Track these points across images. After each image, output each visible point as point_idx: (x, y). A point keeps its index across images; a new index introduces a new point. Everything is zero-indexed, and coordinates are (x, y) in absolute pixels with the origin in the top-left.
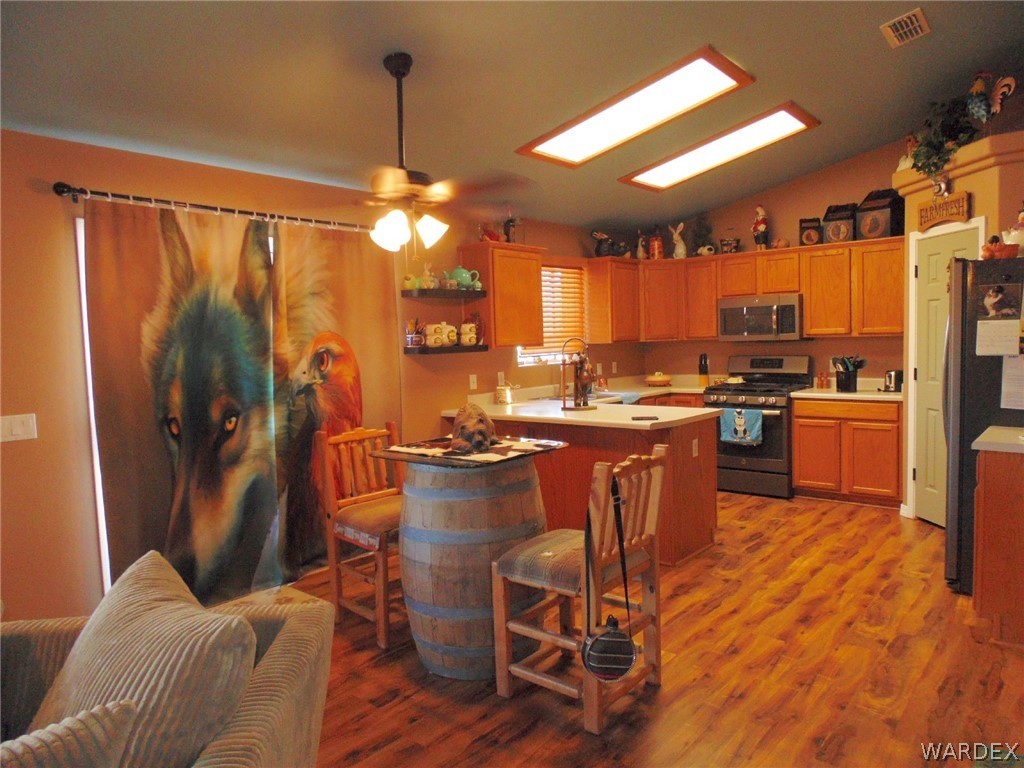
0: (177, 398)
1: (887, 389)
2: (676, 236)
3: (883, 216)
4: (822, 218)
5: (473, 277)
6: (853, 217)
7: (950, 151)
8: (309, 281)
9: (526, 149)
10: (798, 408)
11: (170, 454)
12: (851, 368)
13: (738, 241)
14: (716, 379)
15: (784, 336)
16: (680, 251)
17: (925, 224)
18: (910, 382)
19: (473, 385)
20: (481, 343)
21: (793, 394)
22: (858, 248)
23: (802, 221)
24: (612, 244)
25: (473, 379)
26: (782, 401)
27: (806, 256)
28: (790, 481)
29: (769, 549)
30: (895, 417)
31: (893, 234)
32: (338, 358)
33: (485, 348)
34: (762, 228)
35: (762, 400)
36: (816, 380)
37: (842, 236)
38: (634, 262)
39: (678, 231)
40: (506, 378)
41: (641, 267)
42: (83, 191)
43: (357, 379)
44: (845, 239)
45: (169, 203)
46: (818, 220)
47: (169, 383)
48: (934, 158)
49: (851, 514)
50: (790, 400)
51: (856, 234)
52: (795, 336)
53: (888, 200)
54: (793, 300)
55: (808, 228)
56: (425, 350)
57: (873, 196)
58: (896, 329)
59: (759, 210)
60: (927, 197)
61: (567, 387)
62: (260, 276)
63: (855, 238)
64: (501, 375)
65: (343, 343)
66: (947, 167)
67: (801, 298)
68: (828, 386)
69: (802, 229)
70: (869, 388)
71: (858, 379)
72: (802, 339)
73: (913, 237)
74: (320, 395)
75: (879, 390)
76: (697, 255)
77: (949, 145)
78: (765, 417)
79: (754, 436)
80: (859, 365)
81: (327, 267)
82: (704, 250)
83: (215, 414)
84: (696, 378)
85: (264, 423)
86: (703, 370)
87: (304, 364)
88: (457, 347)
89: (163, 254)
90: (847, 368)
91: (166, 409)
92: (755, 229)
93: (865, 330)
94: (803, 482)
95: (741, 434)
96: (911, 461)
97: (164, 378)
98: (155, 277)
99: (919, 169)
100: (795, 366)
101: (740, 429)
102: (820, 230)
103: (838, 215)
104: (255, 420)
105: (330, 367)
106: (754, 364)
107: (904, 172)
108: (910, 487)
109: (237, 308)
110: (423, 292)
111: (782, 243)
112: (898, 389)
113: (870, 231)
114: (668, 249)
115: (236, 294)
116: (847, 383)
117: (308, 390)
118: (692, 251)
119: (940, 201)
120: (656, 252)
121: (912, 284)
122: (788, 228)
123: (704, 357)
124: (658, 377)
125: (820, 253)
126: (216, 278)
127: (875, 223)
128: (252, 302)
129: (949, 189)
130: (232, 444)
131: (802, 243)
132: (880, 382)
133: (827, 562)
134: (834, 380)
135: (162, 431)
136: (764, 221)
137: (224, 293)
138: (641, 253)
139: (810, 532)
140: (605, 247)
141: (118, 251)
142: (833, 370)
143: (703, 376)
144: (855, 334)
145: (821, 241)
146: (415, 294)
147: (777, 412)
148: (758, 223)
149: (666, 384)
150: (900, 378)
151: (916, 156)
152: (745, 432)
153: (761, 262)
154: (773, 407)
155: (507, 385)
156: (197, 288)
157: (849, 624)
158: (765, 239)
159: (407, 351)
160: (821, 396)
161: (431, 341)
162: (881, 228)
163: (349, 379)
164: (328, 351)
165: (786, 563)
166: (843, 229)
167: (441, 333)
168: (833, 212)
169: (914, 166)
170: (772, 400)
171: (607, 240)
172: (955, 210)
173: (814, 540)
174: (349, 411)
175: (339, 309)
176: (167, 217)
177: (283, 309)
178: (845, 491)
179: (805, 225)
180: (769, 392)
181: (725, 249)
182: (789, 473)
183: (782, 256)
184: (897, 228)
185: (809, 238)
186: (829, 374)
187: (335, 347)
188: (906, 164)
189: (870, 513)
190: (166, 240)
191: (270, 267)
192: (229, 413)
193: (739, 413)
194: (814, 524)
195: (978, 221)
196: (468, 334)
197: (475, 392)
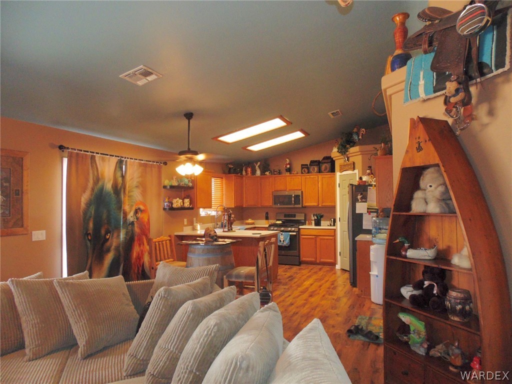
0: (91, 225)
1: (331, 225)
2: (257, 167)
3: (328, 166)
4: (309, 164)
5: (189, 181)
6: (319, 165)
7: (348, 148)
8: (135, 183)
9: (216, 138)
10: (302, 232)
12: (319, 218)
13: (280, 170)
14: (272, 221)
15: (296, 206)
16: (258, 173)
17: (341, 170)
18: (338, 223)
19: (186, 223)
20: (191, 207)
21: (300, 227)
22: (320, 176)
23: (302, 165)
24: (235, 169)
25: (185, 220)
26: (297, 229)
27: (304, 177)
28: (300, 259)
29: (296, 280)
30: (333, 235)
31: (332, 172)
32: (142, 211)
33: (192, 209)
34: (288, 166)
35: (289, 229)
36: (307, 222)
37: (315, 171)
38: (242, 177)
39: (258, 165)
40: (196, 220)
41: (244, 178)
42: (68, 148)
43: (149, 220)
44: (316, 173)
45: (94, 153)
46: (307, 165)
47: (89, 220)
48: (343, 150)
49: (320, 269)
50: (299, 229)
51: (320, 171)
52: (300, 206)
53: (330, 160)
54: (299, 193)
55: (304, 168)
56: (172, 209)
57: (325, 158)
58: (333, 204)
59: (287, 160)
60: (342, 161)
61: (217, 224)
62: (120, 180)
63: (319, 173)
64: (195, 219)
65: (145, 205)
66: (347, 153)
67: (302, 192)
68: (311, 224)
69: (302, 168)
70: (325, 225)
71: (322, 222)
72: (302, 207)
73: (338, 174)
74: (136, 225)
75: (328, 225)
76: (265, 175)
77: (348, 146)
78: (291, 235)
79: (287, 242)
80: (322, 216)
81: (141, 177)
82: (267, 173)
83: (103, 232)
84: (265, 221)
85: (119, 236)
86: (267, 218)
87: (132, 214)
88: (182, 208)
89: (91, 171)
90: (317, 218)
91: (87, 230)
92: (286, 167)
93: (324, 204)
94: (304, 259)
95: (282, 242)
96: (339, 250)
97: (87, 218)
98: (87, 180)
99: (339, 153)
100: (299, 217)
101: (281, 240)
102: (308, 169)
103: (314, 164)
104: (115, 235)
105: (139, 215)
106: (285, 216)
107: (335, 152)
108: (339, 258)
109: (112, 192)
110: (172, 187)
111: (295, 172)
112: (334, 225)
113: (324, 170)
114: (254, 172)
115: (112, 187)
116: (318, 223)
117: (132, 223)
118: (263, 173)
119: (345, 163)
120: (249, 173)
121: (338, 189)
122: (297, 168)
123: (267, 213)
124: (250, 221)
125: (308, 177)
126: (106, 181)
127: (326, 168)
128: (118, 190)
129: (348, 160)
130: (108, 244)
131: (302, 173)
132: (328, 223)
133: (315, 282)
134: (313, 222)
135: (85, 238)
136: (289, 164)
137: (109, 186)
138: (244, 173)
139: (308, 274)
140: (232, 170)
141: (77, 171)
142: (313, 218)
143: (267, 221)
144: (320, 206)
145: (308, 173)
146: (168, 187)
147: (295, 233)
148: (287, 164)
149: (253, 224)
150: (335, 221)
151: (338, 148)
152: (284, 241)
153: (288, 179)
154: (293, 231)
155: (197, 223)
156: (100, 183)
157: (324, 296)
158: (289, 170)
159: (164, 209)
160: (309, 228)
161: (175, 206)
162: (328, 169)
163: (146, 220)
164: (139, 209)
165: (302, 283)
166: (316, 169)
167: (177, 203)
168: (313, 162)
169: (338, 151)
170: (293, 229)
171: (233, 168)
172: (350, 167)
173: (309, 277)
174: (145, 231)
175: (144, 193)
176: (93, 158)
177: (127, 192)
178: (318, 262)
179: (303, 166)
180: (291, 226)
181: (275, 173)
182: (299, 256)
183: (294, 177)
184: (333, 170)
185: (304, 171)
186: (312, 220)
187: (142, 207)
188: (335, 150)
189: (327, 268)
190: (92, 166)
191: (123, 177)
192: (107, 232)
193: (282, 234)
194: (309, 272)
195: (356, 171)
196: (187, 203)
197: (186, 226)
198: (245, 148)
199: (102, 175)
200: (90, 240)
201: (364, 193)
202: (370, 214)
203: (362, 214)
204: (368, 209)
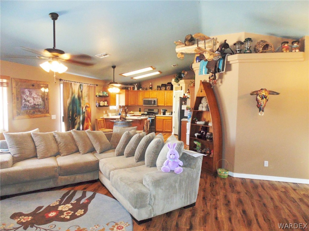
0: (71, 113)
1: (170, 115)
2: (135, 86)
4: (161, 86)
5: (107, 93)
6: (165, 86)
7: (179, 80)
8: (86, 95)
9: (121, 74)
10: (157, 118)
11: (69, 122)
13: (147, 88)
14: (143, 113)
15: (154, 105)
16: (136, 89)
17: (176, 90)
19: (104, 113)
21: (156, 115)
22: (166, 92)
23: (157, 86)
25: (104, 111)
26: (154, 116)
27: (158, 92)
28: (155, 130)
30: (171, 119)
32: (88, 107)
33: (108, 106)
34: (151, 86)
35: (151, 116)
36: (159, 113)
41: (129, 91)
42: (63, 80)
43: (91, 111)
44: (164, 90)
45: (71, 81)
47: (70, 111)
48: (177, 81)
49: (165, 134)
50: (156, 116)
51: (166, 89)
53: (171, 85)
54: (156, 100)
56: (100, 106)
57: (168, 83)
58: (172, 105)
59: (150, 83)
60: (176, 86)
62: (80, 93)
63: (166, 90)
64: (108, 111)
65: (89, 105)
66: (179, 82)
67: (157, 99)
68: (161, 114)
69: (158, 88)
70: (167, 114)
72: (157, 106)
73: (174, 91)
74: (85, 113)
76: (139, 90)
77: (179, 79)
78: (152, 119)
80: (166, 111)
81: (88, 92)
82: (140, 89)
83: (74, 116)
84: (139, 112)
85: (80, 118)
86: (140, 111)
88: (104, 106)
89: (70, 90)
90: (164, 111)
91: (69, 115)
93: (167, 105)
94: (157, 130)
96: (173, 125)
97: (69, 110)
99: (175, 82)
100: (155, 111)
102: (160, 88)
103: (163, 86)
104: (78, 117)
105: (87, 109)
106: (149, 110)
107: (173, 81)
108: (173, 129)
109: (77, 99)
110: (100, 96)
111: (154, 89)
112: (172, 115)
114: (134, 88)
115: (78, 96)
116: (164, 114)
117: (84, 112)
118: (138, 89)
119: (178, 87)
120: (132, 89)
121: (174, 98)
122: (155, 87)
123: (140, 109)
124: (132, 112)
125: (160, 92)
126: (76, 93)
127: (169, 88)
128: (80, 98)
129: (179, 85)
130: (76, 121)
131: (157, 90)
132: (169, 114)
134: (162, 113)
136: (151, 85)
137: (76, 96)
138: (129, 89)
140: (124, 88)
141: (66, 89)
142: (162, 111)
144: (165, 106)
145: (160, 90)
146: (98, 96)
147: (154, 118)
148: (150, 85)
149: (133, 113)
150: (172, 113)
151: (175, 80)
153: (151, 92)
154: (153, 117)
155: (109, 113)
156: (74, 95)
158: (151, 88)
159: (96, 106)
160: (160, 116)
161: (101, 105)
163: (90, 111)
164: (87, 106)
166: (164, 88)
167: (102, 103)
170: (153, 116)
172: (180, 89)
174: (89, 116)
175: (89, 99)
178: (164, 131)
180: (152, 115)
181: (144, 89)
182: (155, 129)
183: (154, 92)
184: (172, 89)
185: (159, 89)
186: (161, 112)
187: (88, 105)
188: (173, 80)
189: (167, 134)
190: (71, 87)
191: (81, 92)
192: (76, 116)
195: (182, 91)
196: (106, 104)
197: (104, 114)
198: (132, 78)
199: (74, 91)
200: (70, 119)
201: (185, 101)
202: (187, 110)
203: (184, 110)
204: (187, 108)
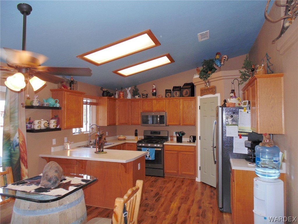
2: (128, 91)
3: (189, 91)
4: (172, 89)
5: (56, 102)
6: (180, 90)
7: (209, 74)
9: (81, 56)
10: (166, 148)
12: (181, 135)
13: (147, 95)
14: (140, 137)
15: (161, 125)
16: (129, 96)
17: (202, 95)
18: (198, 141)
19: (54, 143)
20: (58, 127)
21: (165, 143)
22: (182, 100)
24: (108, 93)
25: (54, 141)
26: (162, 146)
27: (167, 101)
28: (164, 171)
30: (194, 151)
31: (192, 96)
33: (59, 129)
34: (155, 91)
35: (155, 145)
36: (169, 139)
37: (177, 95)
38: (115, 99)
39: (129, 90)
44: (178, 97)
46: (171, 90)
48: (205, 75)
49: (182, 182)
50: (163, 145)
51: (181, 95)
53: (190, 86)
54: (164, 114)
55: (168, 92)
56: (32, 130)
57: (186, 85)
59: (154, 85)
60: (203, 86)
63: (181, 97)
64: (66, 139)
66: (209, 78)
67: (166, 113)
69: (166, 93)
71: (183, 138)
72: (166, 126)
73: (199, 98)
75: (188, 142)
76: (135, 98)
77: (209, 72)
78: (156, 151)
80: (183, 134)
82: (137, 97)
84: (134, 137)
86: (136, 135)
88: (48, 130)
90: (179, 135)
92: (153, 91)
94: (168, 171)
95: (148, 157)
96: (199, 164)
99: (201, 78)
100: (163, 134)
101: (148, 155)
102: (171, 93)
103: (177, 89)
106: (152, 133)
107: (196, 78)
108: (199, 172)
111: (160, 96)
112: (194, 142)
113: (185, 95)
114: (125, 96)
116: (179, 140)
118: (133, 96)
119: (207, 88)
120: (122, 96)
121: (199, 111)
122: (162, 92)
123: (136, 131)
124: (122, 137)
125: (171, 100)
127: (186, 93)
129: (209, 85)
131: (166, 97)
132: (188, 139)
134: (175, 139)
136: (155, 89)
138: (117, 96)
139: (173, 190)
140: (105, 94)
142: (175, 136)
143: (136, 137)
144: (181, 125)
145: (171, 97)
148: (153, 90)
149: (125, 139)
150: (195, 139)
151: (200, 75)
152: (149, 156)
153: (154, 101)
154: (159, 148)
155: (68, 142)
158: (155, 95)
160: (172, 143)
161: (36, 127)
162: (188, 94)
166: (178, 93)
167: (39, 124)
168: (175, 88)
169: (200, 77)
170: (159, 145)
171: (106, 91)
172: (211, 91)
173: (175, 194)
179: (167, 91)
180: (157, 143)
181: (143, 97)
182: (163, 169)
183: (160, 100)
184: (192, 94)
185: (168, 95)
189: (188, 181)
193: (148, 150)
194: (173, 187)
195: (218, 95)
196: (53, 124)
197: (54, 146)
198: (116, 72)
201: (235, 116)
202: (240, 138)
203: (233, 138)
204: (239, 132)
